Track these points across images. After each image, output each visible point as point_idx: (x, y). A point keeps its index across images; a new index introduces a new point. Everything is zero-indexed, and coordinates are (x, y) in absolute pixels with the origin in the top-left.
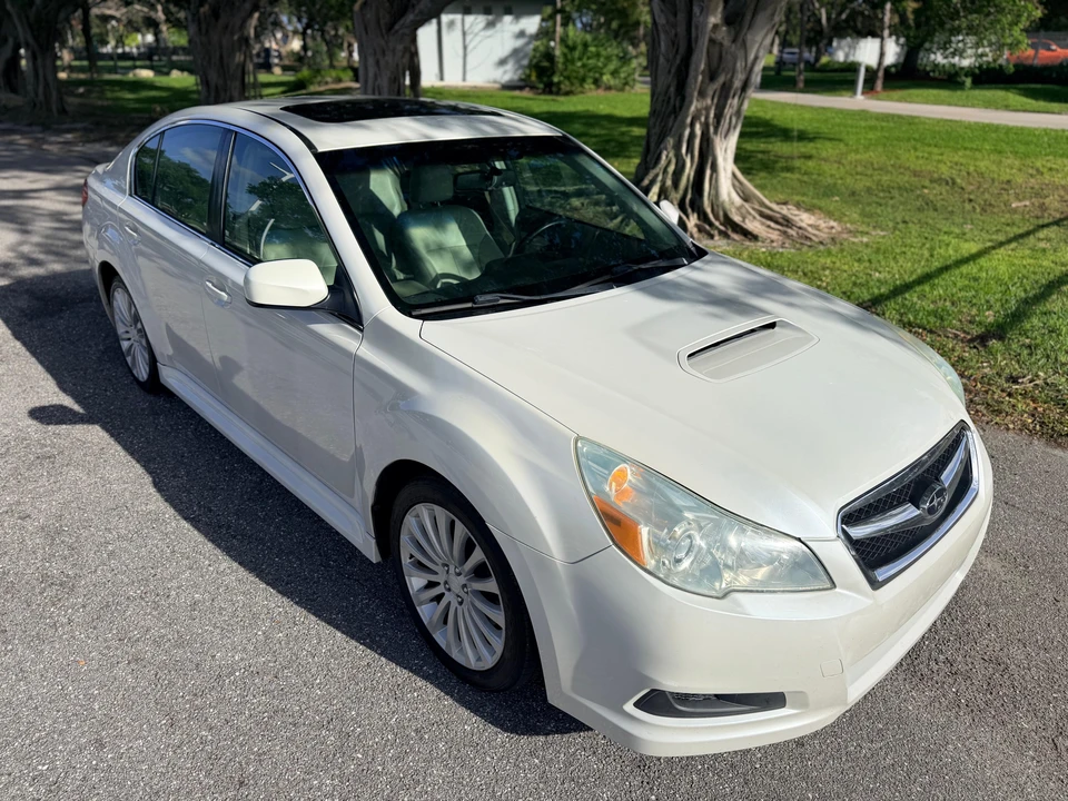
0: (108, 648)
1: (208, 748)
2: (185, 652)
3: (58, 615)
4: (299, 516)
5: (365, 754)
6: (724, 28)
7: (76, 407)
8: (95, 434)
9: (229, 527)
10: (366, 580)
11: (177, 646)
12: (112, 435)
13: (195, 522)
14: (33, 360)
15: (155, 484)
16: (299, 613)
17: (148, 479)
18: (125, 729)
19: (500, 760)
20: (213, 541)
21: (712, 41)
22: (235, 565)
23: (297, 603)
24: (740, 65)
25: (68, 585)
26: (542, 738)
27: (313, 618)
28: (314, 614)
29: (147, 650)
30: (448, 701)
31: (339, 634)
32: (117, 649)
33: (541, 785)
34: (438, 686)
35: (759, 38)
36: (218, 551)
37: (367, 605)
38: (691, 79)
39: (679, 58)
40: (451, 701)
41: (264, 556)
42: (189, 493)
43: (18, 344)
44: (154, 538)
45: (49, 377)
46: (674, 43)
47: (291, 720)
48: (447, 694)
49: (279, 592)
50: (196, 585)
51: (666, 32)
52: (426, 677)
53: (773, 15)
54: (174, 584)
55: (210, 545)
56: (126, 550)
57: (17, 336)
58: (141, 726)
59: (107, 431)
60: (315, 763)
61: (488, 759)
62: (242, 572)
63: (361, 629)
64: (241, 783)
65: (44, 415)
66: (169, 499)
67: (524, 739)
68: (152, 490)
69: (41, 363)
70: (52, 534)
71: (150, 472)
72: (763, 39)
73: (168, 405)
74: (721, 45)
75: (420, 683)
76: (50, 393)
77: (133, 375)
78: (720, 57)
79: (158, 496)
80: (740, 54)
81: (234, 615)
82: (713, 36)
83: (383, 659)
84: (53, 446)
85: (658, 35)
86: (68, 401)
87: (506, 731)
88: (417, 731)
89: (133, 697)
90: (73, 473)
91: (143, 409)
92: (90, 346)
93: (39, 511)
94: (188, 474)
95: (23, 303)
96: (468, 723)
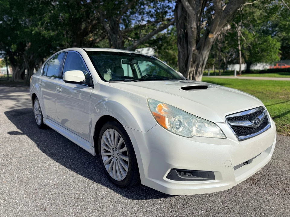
0: (14, 179)
1: (37, 202)
2: (36, 180)
3: (2, 172)
4: (76, 152)
5: (85, 203)
6: (196, 51)
7: (21, 132)
8: (25, 136)
9: (56, 154)
10: (92, 165)
11: (34, 178)
12: (28, 137)
13: (46, 154)
14: (12, 123)
15: (38, 146)
16: (71, 172)
17: (36, 145)
18: (13, 197)
19: (126, 205)
20: (50, 157)
21: (193, 54)
22: (55, 162)
23: (71, 170)
24: (201, 59)
25: (6, 166)
26: (140, 201)
27: (75, 173)
28: (76, 172)
29: (25, 180)
30: (112, 191)
31: (82, 177)
32: (16, 179)
33: (139, 212)
34: (109, 188)
35: (205, 52)
36: (51, 159)
37: (92, 171)
38: (189, 64)
39: (185, 59)
40: (113, 192)
41: (64, 160)
42: (46, 147)
43: (9, 121)
44: (34, 156)
45: (15, 126)
46: (184, 55)
47: (63, 195)
48: (112, 190)
49: (66, 167)
50: (43, 166)
51: (182, 53)
52: (106, 186)
53: (209, 47)
54: (37, 166)
55: (49, 158)
56: (25, 159)
57: (9, 119)
58: (18, 196)
59: (27, 136)
60: (68, 205)
61: (123, 205)
62: (57, 163)
63: (89, 176)
64: (44, 210)
65: (11, 133)
66: (41, 149)
67: (135, 201)
68: (36, 147)
69: (14, 124)
70: (5, 156)
71: (36, 144)
72: (207, 53)
73: (45, 131)
74: (196, 55)
75: (104, 187)
76: (14, 128)
77: (37, 124)
78: (196, 58)
79: (37, 148)
80: (201, 56)
81: (53, 172)
82: (194, 53)
83: (94, 182)
84: (12, 139)
85: (180, 54)
86: (19, 131)
87: (129, 199)
88: (101, 198)
89: (17, 190)
90: (15, 144)
91: (38, 132)
92: (28, 121)
93: (4, 151)
94: (47, 144)
95: (13, 114)
96: (117, 197)
